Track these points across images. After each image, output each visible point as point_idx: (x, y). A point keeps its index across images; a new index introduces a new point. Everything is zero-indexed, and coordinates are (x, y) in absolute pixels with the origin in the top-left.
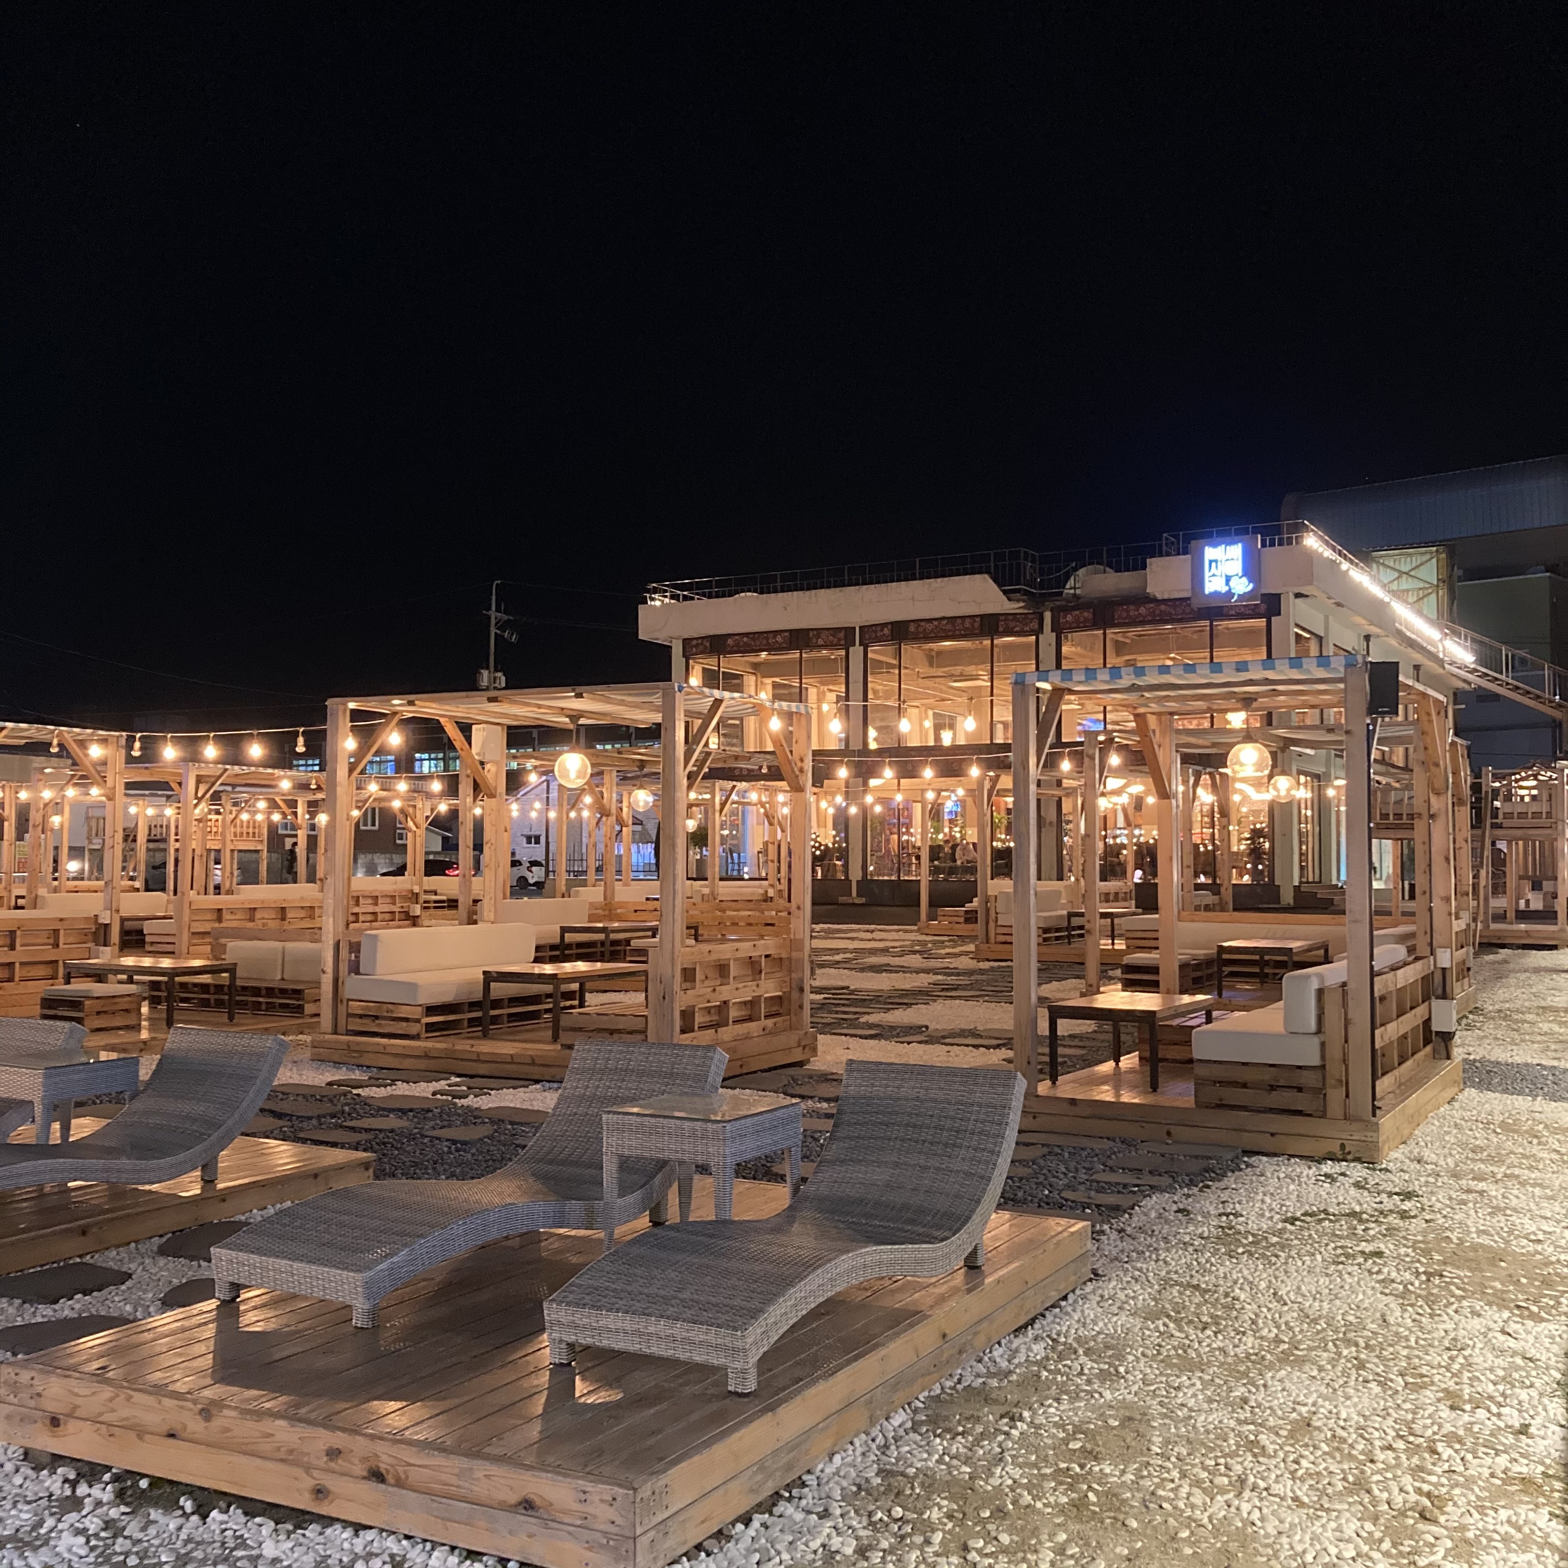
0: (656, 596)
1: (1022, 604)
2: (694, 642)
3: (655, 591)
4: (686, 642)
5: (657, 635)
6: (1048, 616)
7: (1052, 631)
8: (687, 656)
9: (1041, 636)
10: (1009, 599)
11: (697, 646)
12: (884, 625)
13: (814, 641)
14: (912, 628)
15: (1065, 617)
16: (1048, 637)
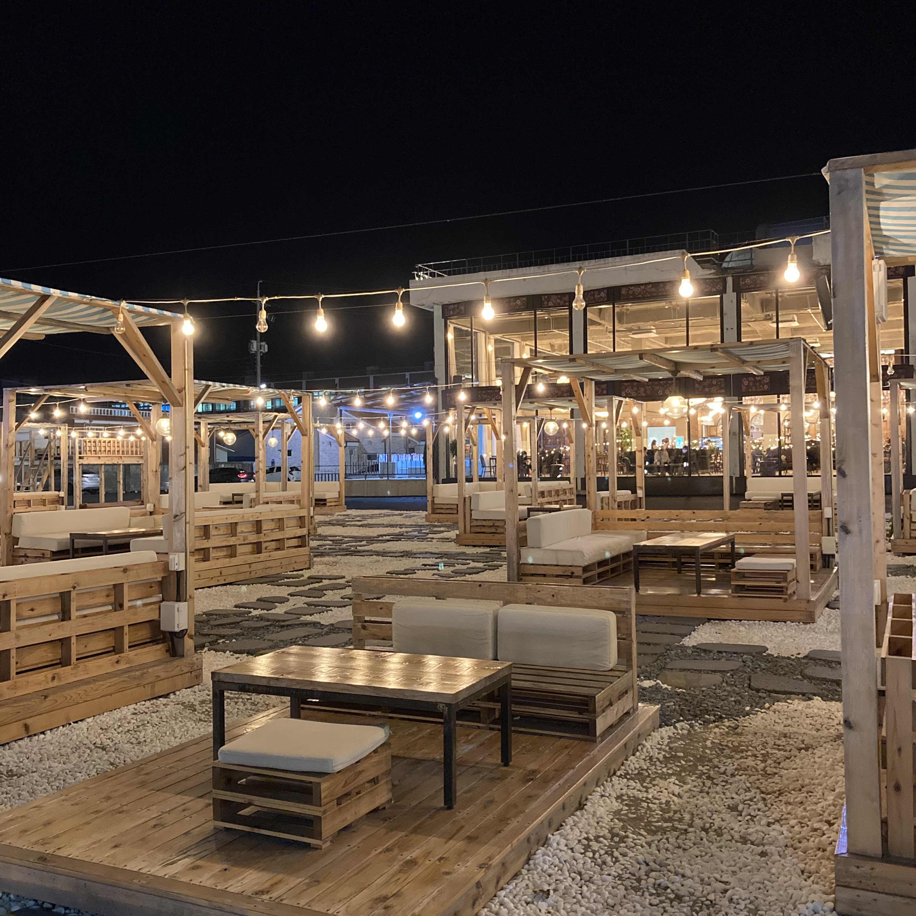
0: (421, 274)
1: (713, 271)
2: (452, 307)
3: (420, 269)
4: (445, 307)
5: (424, 301)
6: (730, 280)
7: (733, 291)
8: (446, 317)
9: (724, 295)
10: (703, 268)
11: (453, 310)
12: (603, 289)
13: (546, 303)
14: (624, 291)
15: (744, 281)
16: (730, 296)
